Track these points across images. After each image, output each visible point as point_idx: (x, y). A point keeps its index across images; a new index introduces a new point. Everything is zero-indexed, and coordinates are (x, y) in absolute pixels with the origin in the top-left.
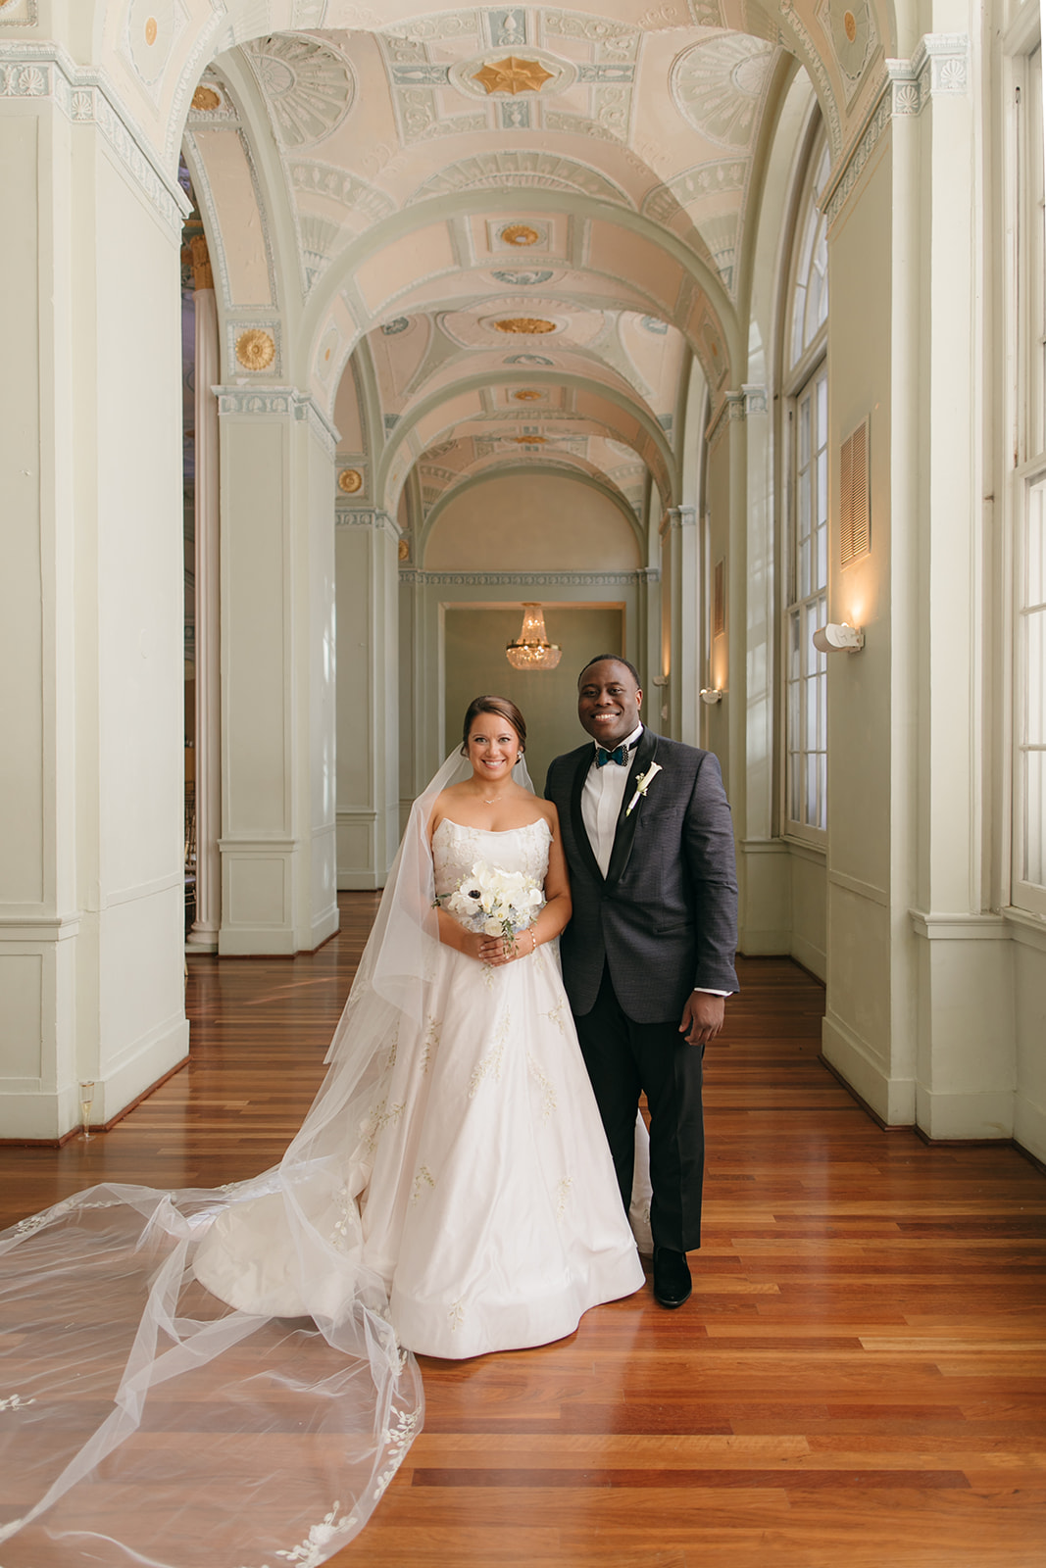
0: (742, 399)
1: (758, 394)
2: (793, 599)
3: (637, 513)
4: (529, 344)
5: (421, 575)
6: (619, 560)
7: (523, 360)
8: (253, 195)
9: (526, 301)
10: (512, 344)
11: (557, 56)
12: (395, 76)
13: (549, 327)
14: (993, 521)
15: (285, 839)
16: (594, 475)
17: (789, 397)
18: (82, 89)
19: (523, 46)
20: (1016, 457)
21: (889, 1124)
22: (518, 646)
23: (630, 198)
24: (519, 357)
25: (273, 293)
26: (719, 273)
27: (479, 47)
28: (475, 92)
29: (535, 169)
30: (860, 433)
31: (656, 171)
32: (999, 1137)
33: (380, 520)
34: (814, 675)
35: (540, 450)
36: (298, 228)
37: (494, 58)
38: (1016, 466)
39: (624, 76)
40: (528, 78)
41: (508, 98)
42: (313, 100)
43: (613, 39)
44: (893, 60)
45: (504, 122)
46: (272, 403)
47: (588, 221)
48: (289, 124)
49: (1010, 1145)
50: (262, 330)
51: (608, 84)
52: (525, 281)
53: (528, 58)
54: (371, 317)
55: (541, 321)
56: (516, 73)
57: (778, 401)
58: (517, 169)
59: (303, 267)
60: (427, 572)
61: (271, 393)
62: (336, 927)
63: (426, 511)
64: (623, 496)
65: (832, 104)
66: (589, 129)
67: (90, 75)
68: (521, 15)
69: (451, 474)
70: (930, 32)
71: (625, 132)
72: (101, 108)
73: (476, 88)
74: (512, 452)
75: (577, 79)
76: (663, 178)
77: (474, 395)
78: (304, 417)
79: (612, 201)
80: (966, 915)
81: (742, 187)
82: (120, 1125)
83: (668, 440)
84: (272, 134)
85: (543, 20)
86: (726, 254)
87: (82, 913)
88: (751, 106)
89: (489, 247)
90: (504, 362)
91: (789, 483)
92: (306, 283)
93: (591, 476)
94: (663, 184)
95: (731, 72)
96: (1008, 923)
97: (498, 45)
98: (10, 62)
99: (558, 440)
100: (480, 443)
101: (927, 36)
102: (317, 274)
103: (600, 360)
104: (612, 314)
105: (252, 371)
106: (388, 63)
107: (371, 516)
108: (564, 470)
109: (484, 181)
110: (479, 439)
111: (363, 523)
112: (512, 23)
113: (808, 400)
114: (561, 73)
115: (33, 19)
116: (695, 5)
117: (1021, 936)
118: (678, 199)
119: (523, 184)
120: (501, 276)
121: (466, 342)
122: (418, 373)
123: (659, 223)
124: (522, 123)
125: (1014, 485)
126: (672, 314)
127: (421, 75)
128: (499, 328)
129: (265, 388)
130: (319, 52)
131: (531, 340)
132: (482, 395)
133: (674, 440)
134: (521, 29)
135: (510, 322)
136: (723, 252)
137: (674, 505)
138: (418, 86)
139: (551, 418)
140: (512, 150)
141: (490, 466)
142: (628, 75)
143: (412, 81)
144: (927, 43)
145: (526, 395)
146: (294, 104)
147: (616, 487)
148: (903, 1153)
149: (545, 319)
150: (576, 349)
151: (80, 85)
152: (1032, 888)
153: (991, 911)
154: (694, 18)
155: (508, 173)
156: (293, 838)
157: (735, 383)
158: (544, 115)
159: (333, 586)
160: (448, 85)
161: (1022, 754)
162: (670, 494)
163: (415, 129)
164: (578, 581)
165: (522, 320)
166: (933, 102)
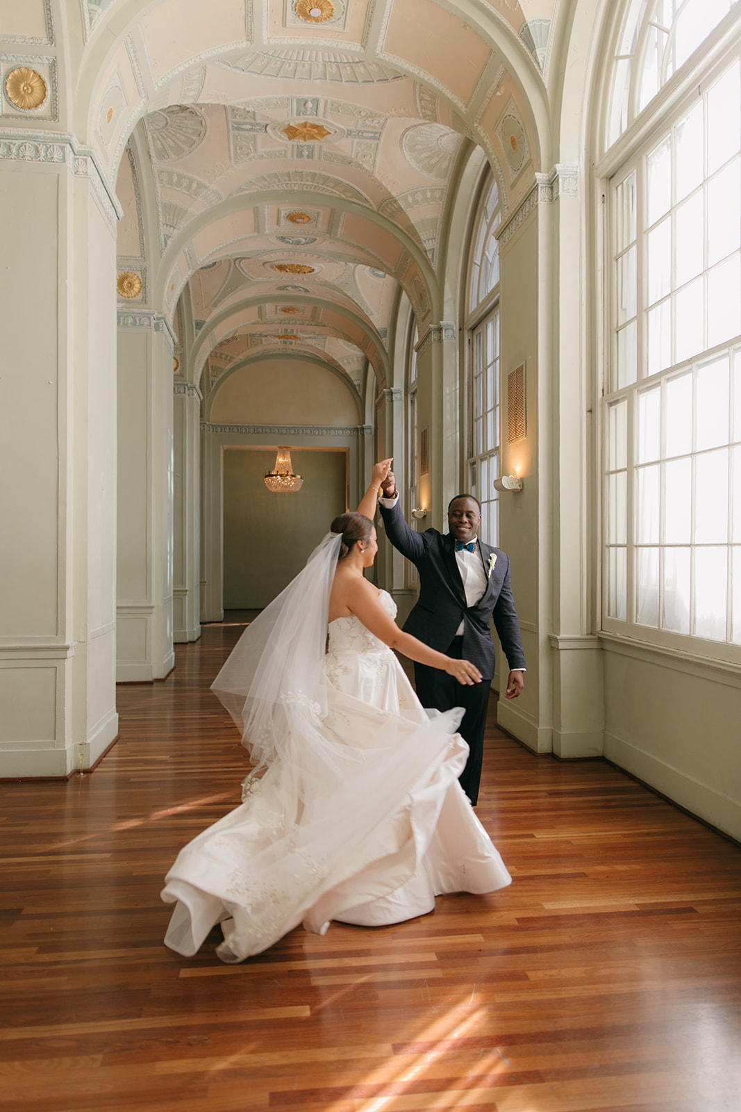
0: (440, 330)
1: (449, 327)
2: (471, 455)
3: (358, 388)
4: (295, 279)
5: (209, 426)
6: (345, 420)
7: (290, 288)
8: (133, 187)
9: (296, 254)
10: (284, 279)
11: (336, 124)
12: (233, 126)
13: (310, 270)
14: (591, 424)
15: (148, 605)
16: (329, 361)
17: (468, 330)
18: (81, 157)
19: (315, 117)
20: (603, 390)
21: (539, 752)
22: (273, 475)
23: (372, 202)
24: (287, 286)
25: (142, 249)
26: (426, 252)
27: (288, 116)
28: (282, 139)
29: (313, 182)
30: (520, 370)
31: (389, 190)
32: (596, 755)
33: (191, 391)
34: (486, 502)
35: (294, 343)
36: (160, 210)
37: (296, 121)
38: (603, 395)
39: (374, 137)
40: (316, 134)
41: (302, 142)
42: (178, 135)
43: (370, 119)
44: (539, 174)
45: (297, 155)
46: (140, 320)
47: (344, 213)
48: (160, 146)
49: (602, 760)
50: (134, 272)
51: (364, 140)
52: (298, 243)
53: (317, 123)
54: (199, 262)
55: (305, 266)
56: (308, 131)
57: (461, 332)
58: (302, 181)
59: (162, 233)
60: (213, 424)
61: (139, 313)
62: (173, 665)
63: (213, 382)
64: (349, 376)
65: (502, 179)
66: (350, 163)
67: (87, 150)
68: (316, 102)
69: (232, 358)
70: (559, 163)
71: (372, 167)
72: (91, 169)
73: (283, 136)
74: (275, 344)
75: (345, 136)
76: (394, 194)
77: (255, 309)
78: (161, 329)
79: (360, 203)
80: (579, 636)
81: (441, 202)
82: (96, 770)
83: (384, 344)
84: (149, 152)
85: (329, 105)
86: (430, 241)
87: (76, 643)
88: (448, 158)
89: (278, 223)
90: (277, 289)
91: (468, 382)
92: (163, 243)
93: (326, 361)
94: (393, 197)
95: (438, 140)
96: (600, 640)
97: (300, 115)
98: (42, 142)
99: (307, 338)
100: (252, 339)
101: (557, 165)
102: (171, 239)
103: (342, 292)
104: (351, 265)
105: (127, 298)
106: (230, 119)
107: (185, 388)
108: (307, 357)
109: (280, 186)
110: (253, 335)
111: (180, 393)
112: (310, 105)
113: (480, 333)
114: (336, 132)
115: (55, 117)
116: (422, 108)
117: (607, 647)
118: (403, 207)
119: (305, 189)
120: (283, 239)
121: (253, 276)
122: (219, 294)
123: (389, 219)
124: (308, 157)
125: (602, 406)
126: (393, 271)
127: (249, 127)
128: (277, 269)
129: (135, 310)
130: (188, 110)
131: (297, 277)
132: (260, 309)
133: (388, 345)
134: (315, 108)
135: (285, 266)
136: (428, 240)
137: (388, 386)
138: (247, 132)
139: (304, 324)
140: (301, 170)
141: (258, 353)
142: (376, 136)
143: (243, 130)
144: (557, 168)
145: (289, 310)
146: (165, 136)
147: (344, 370)
148: (545, 765)
149: (307, 265)
150: (325, 284)
151: (80, 155)
152: (612, 620)
153: (591, 634)
154: (421, 115)
155: (296, 182)
156: (152, 605)
157: (435, 320)
158: (323, 154)
159: (172, 437)
160: (265, 134)
161: (607, 549)
162: (385, 378)
163: (242, 156)
164: (317, 432)
165: (293, 265)
166: (560, 199)
